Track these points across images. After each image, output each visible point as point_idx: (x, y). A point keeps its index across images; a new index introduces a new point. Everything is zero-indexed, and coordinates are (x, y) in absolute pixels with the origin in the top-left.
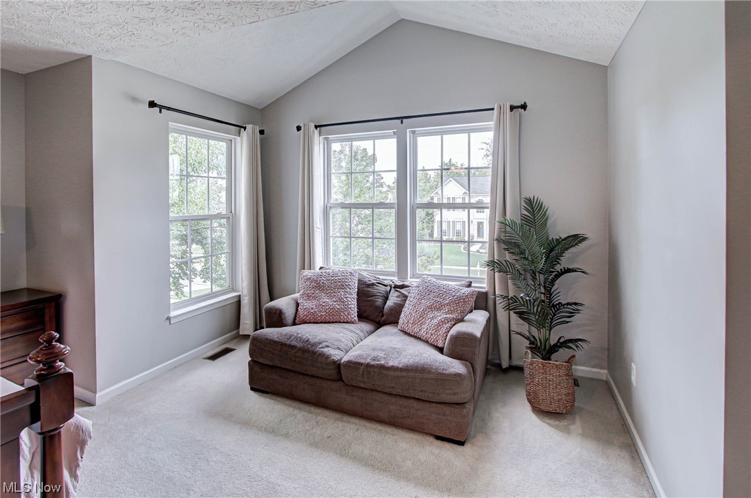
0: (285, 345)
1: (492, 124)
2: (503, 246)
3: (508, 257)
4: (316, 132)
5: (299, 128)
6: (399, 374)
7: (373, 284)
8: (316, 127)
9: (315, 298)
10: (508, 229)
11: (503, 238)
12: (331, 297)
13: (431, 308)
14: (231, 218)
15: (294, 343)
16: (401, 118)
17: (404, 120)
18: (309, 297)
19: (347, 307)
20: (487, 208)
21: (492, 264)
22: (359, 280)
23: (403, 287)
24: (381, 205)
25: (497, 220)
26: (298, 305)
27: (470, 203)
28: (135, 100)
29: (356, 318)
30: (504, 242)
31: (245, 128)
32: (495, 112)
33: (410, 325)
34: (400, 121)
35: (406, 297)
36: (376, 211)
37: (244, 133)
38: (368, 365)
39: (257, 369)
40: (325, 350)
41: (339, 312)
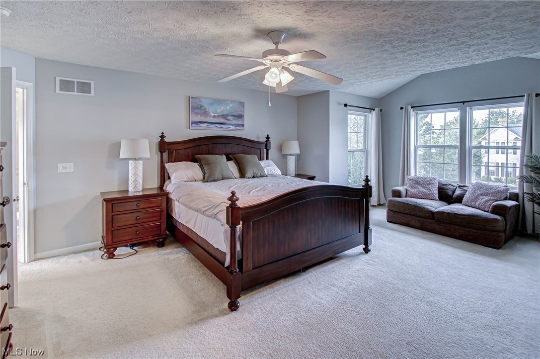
0: (406, 204)
1: (523, 103)
2: (530, 169)
3: (533, 175)
4: (412, 110)
5: (402, 108)
6: (465, 217)
7: (446, 185)
8: (412, 107)
9: (415, 188)
10: (533, 160)
11: (530, 165)
12: (424, 188)
13: (482, 195)
14: (366, 152)
15: (410, 203)
16: (463, 102)
17: (465, 103)
18: (412, 187)
19: (433, 193)
20: (519, 149)
21: (522, 178)
22: (439, 182)
23: (464, 186)
24: (450, 147)
25: (525, 155)
26: (407, 190)
27: (508, 146)
28: (339, 104)
29: (438, 199)
30: (531, 167)
31: (374, 110)
32: (525, 97)
33: (469, 202)
34: (462, 104)
35: (467, 191)
36: (446, 150)
37: (374, 113)
38: (448, 213)
39: (391, 213)
40: (426, 206)
41: (429, 194)
